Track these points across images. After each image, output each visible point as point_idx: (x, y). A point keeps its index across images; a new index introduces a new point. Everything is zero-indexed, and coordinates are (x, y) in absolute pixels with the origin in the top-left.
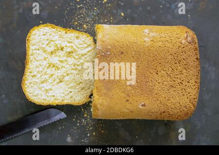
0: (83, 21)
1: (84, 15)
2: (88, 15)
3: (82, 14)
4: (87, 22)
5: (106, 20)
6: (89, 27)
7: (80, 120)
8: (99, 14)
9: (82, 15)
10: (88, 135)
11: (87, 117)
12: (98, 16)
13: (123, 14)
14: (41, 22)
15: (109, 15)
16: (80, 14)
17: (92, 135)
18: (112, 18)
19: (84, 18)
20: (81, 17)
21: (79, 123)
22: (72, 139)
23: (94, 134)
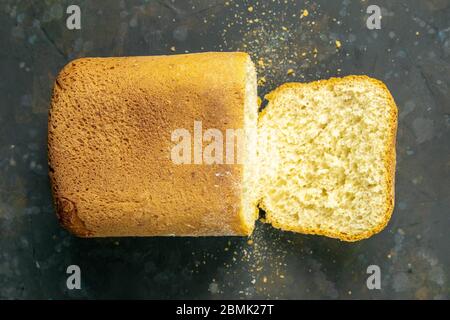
0: (257, 53)
1: (260, 40)
2: (268, 41)
3: (258, 37)
4: (265, 55)
5: (304, 54)
6: (270, 66)
7: (239, 251)
8: (290, 40)
9: (257, 41)
10: (254, 282)
11: (253, 245)
12: (289, 45)
13: (338, 44)
14: (173, 49)
15: (311, 43)
16: (253, 38)
17: (260, 282)
18: (316, 51)
19: (261, 46)
20: (255, 44)
21: (236, 256)
22: (220, 287)
23: (265, 280)
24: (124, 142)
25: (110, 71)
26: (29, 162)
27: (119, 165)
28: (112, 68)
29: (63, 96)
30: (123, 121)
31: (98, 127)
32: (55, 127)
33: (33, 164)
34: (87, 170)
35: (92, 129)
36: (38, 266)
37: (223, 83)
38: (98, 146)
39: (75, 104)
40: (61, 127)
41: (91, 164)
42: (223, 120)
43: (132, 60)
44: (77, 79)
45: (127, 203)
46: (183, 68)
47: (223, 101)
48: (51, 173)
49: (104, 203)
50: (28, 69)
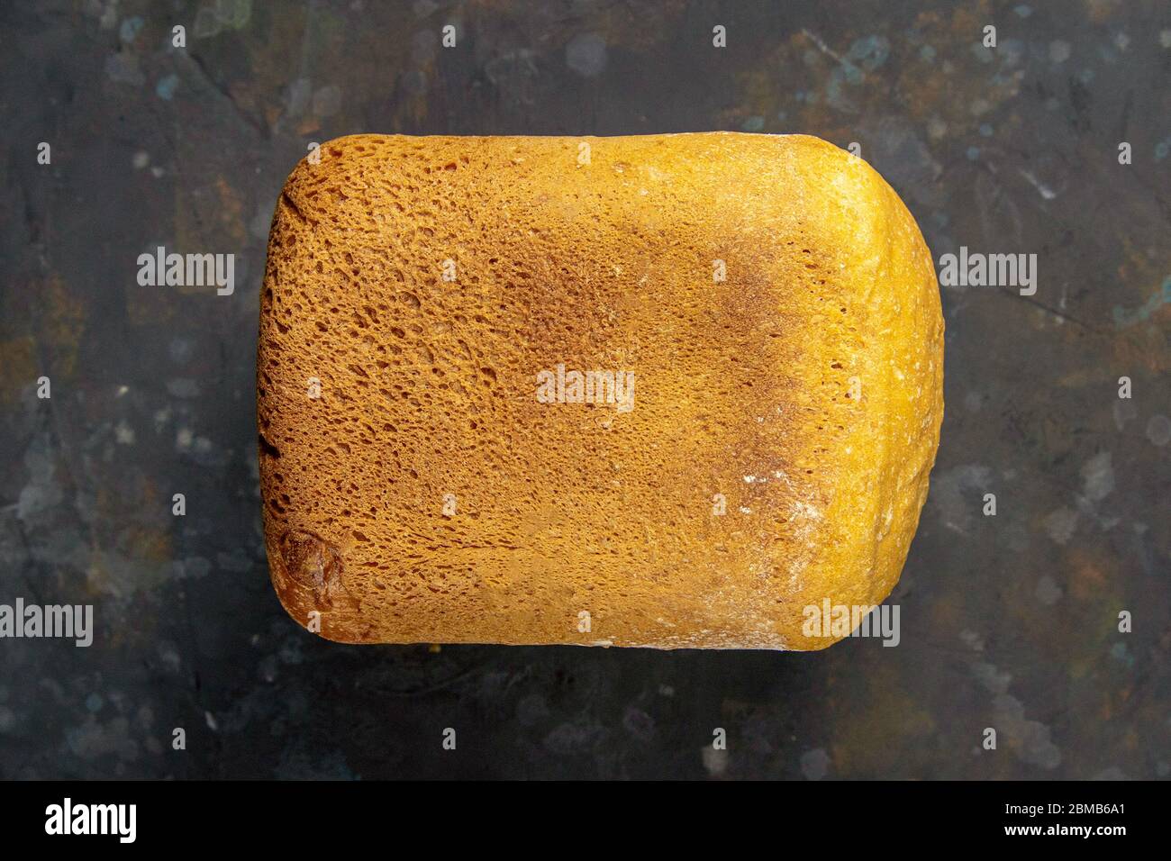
24: (483, 377)
25: (444, 176)
26: (172, 428)
27: (467, 443)
28: (452, 166)
29: (310, 241)
30: (479, 319)
31: (411, 335)
32: (283, 329)
33: (184, 438)
34: (374, 455)
35: (394, 340)
36: (211, 723)
37: (770, 221)
38: (407, 389)
39: (344, 266)
40: (302, 329)
41: (386, 436)
42: (767, 325)
43: (506, 146)
44: (351, 194)
45: (486, 553)
46: (655, 174)
47: (768, 270)
48: (269, 460)
49: (419, 549)
50: (157, 172)
